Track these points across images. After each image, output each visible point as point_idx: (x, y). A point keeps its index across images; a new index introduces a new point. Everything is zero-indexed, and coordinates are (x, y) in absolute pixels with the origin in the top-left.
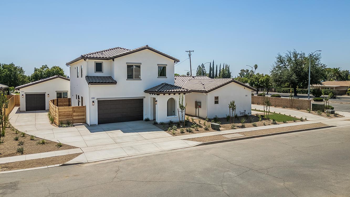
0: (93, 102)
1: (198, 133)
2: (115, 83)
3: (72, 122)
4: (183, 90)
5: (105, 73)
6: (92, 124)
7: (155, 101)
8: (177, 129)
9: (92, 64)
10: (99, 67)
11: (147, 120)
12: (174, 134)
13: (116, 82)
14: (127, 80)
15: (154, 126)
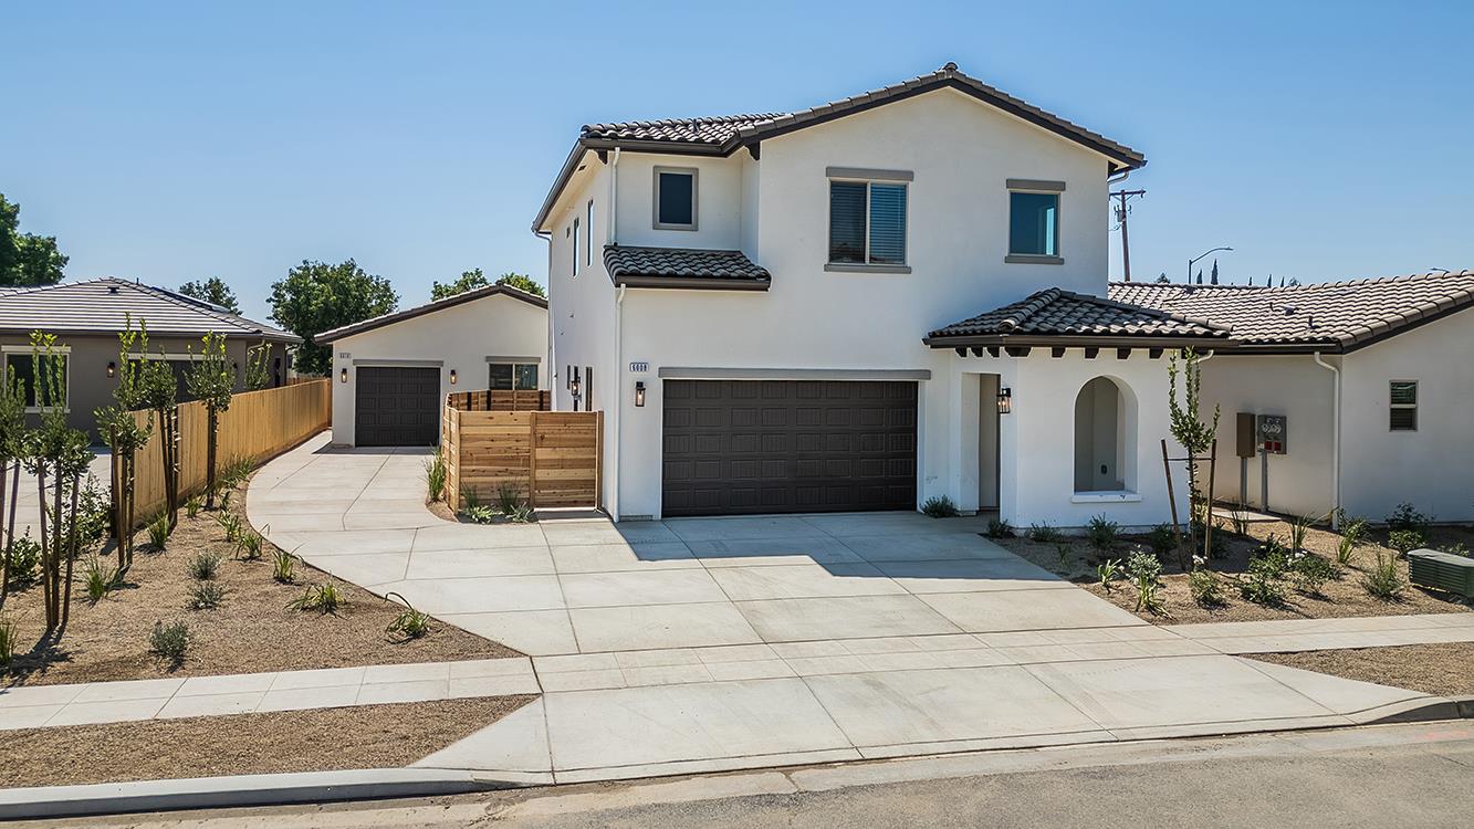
0: (640, 386)
1: (1331, 614)
2: (758, 280)
3: (526, 495)
4: (1183, 330)
5: (707, 233)
6: (629, 511)
7: (993, 394)
8: (1163, 579)
9: (639, 175)
10: (676, 200)
11: (942, 511)
12: (1151, 608)
13: (768, 278)
14: (827, 268)
15: (993, 550)
